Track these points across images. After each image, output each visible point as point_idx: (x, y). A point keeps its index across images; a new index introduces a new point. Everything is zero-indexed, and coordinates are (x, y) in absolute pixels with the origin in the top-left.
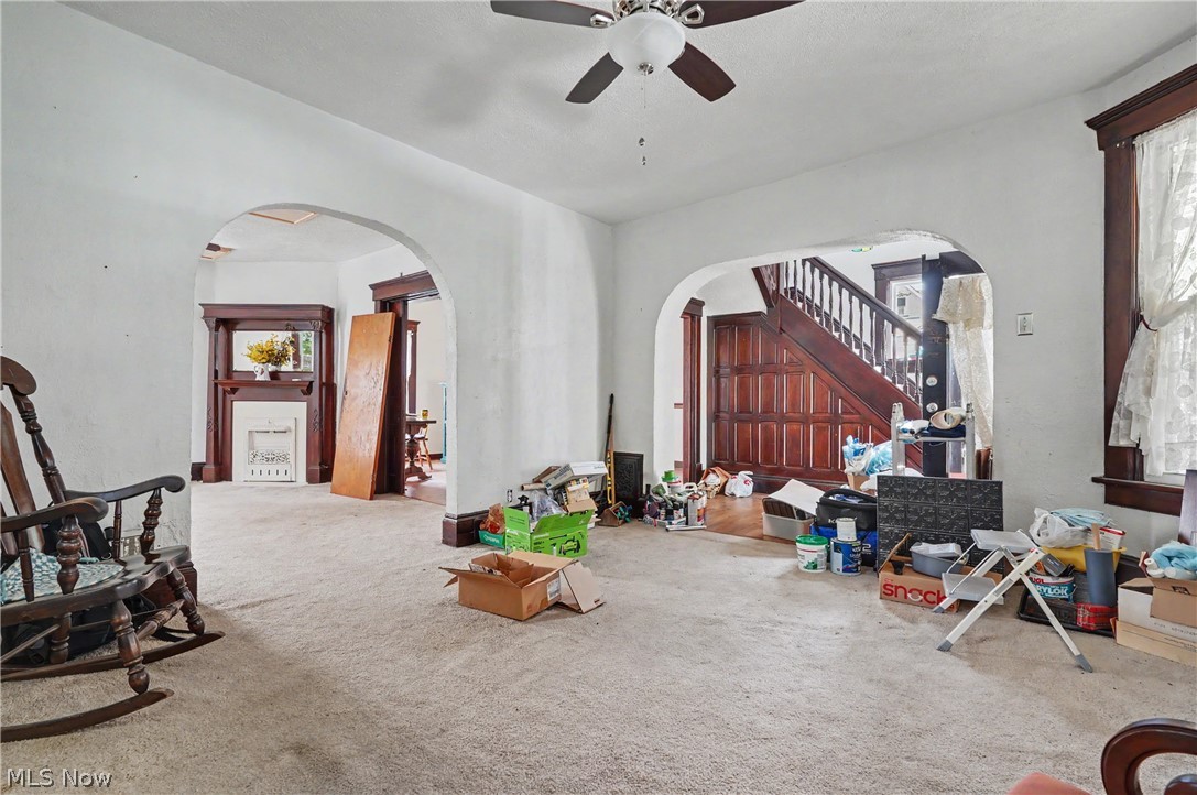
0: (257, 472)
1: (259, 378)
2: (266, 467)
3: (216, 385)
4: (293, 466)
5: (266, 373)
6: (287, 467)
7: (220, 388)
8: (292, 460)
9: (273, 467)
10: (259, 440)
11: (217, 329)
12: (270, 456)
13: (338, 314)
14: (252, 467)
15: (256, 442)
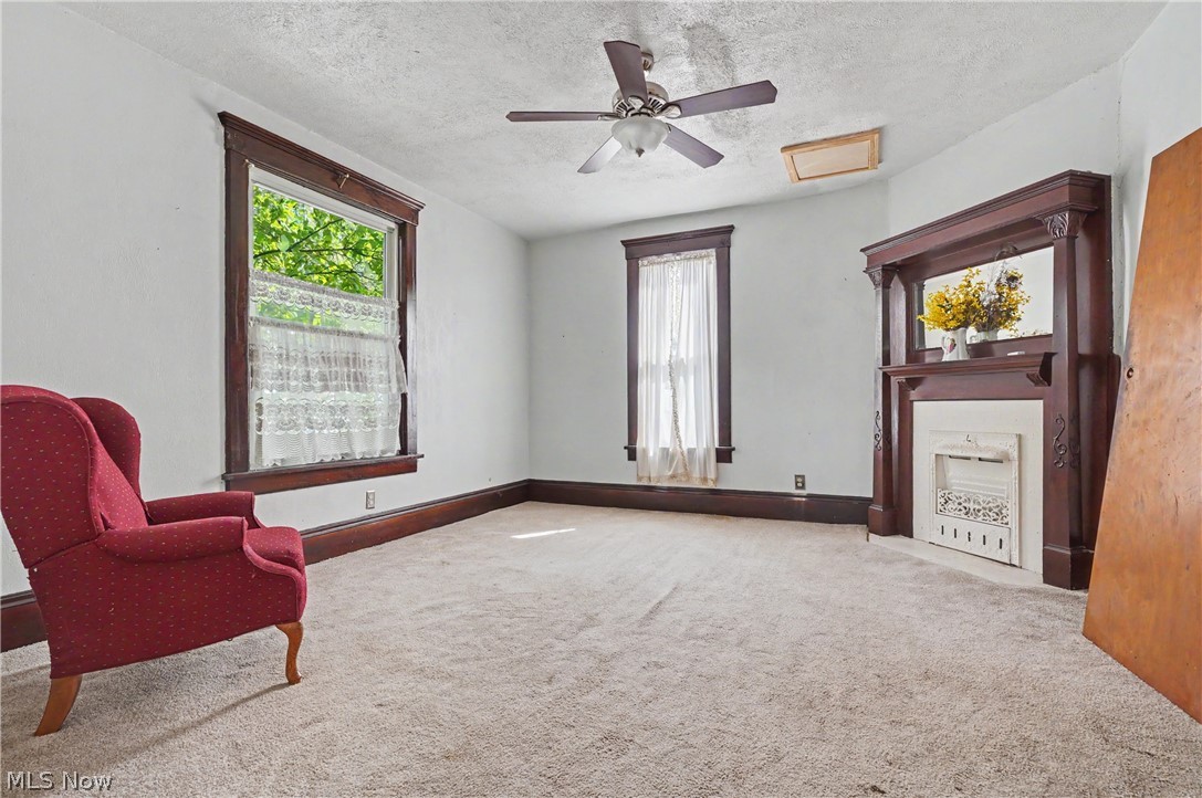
0: (949, 532)
1: (947, 357)
2: (964, 525)
3: (886, 378)
4: (1015, 532)
5: (959, 347)
6: (1002, 533)
7: (894, 380)
8: (1013, 519)
9: (979, 528)
10: (954, 471)
11: (886, 286)
12: (971, 506)
13: (1121, 188)
14: (940, 520)
15: (950, 474)
